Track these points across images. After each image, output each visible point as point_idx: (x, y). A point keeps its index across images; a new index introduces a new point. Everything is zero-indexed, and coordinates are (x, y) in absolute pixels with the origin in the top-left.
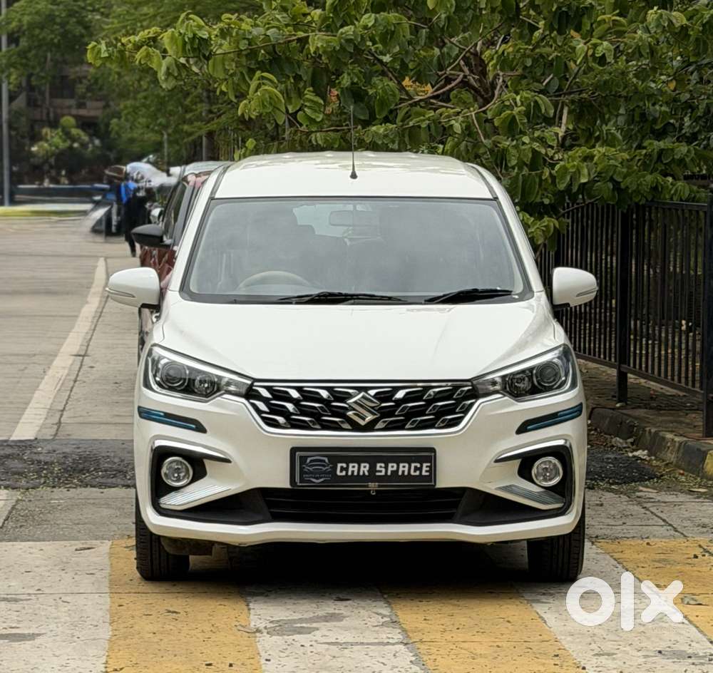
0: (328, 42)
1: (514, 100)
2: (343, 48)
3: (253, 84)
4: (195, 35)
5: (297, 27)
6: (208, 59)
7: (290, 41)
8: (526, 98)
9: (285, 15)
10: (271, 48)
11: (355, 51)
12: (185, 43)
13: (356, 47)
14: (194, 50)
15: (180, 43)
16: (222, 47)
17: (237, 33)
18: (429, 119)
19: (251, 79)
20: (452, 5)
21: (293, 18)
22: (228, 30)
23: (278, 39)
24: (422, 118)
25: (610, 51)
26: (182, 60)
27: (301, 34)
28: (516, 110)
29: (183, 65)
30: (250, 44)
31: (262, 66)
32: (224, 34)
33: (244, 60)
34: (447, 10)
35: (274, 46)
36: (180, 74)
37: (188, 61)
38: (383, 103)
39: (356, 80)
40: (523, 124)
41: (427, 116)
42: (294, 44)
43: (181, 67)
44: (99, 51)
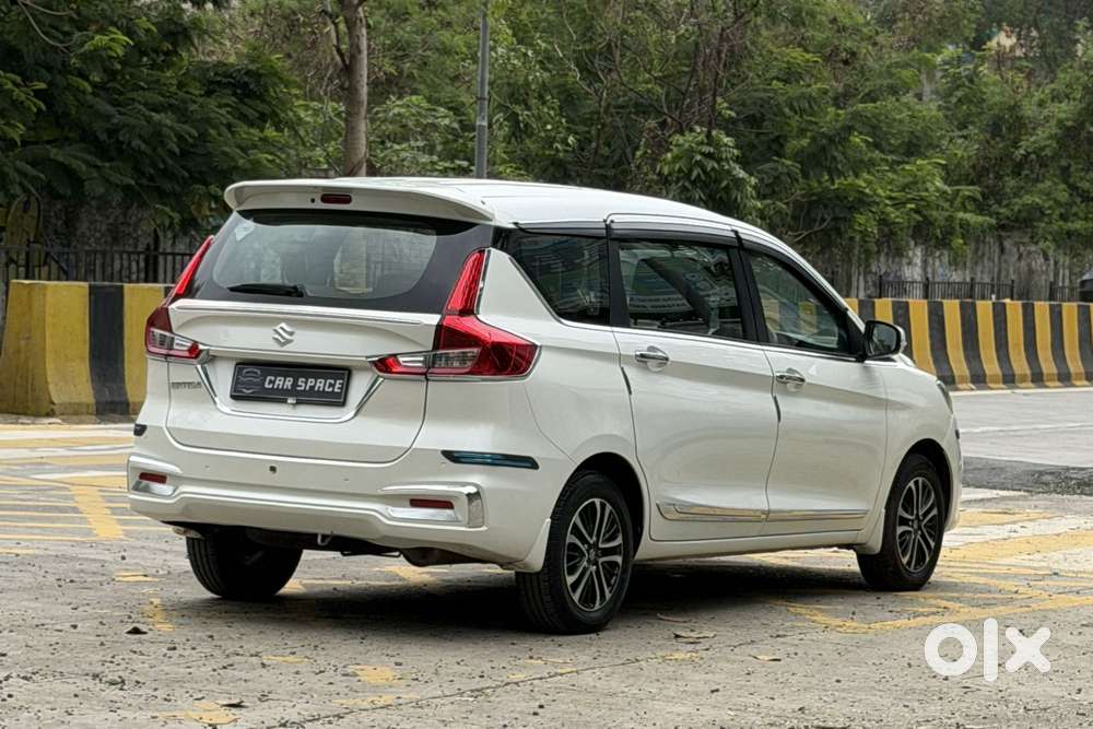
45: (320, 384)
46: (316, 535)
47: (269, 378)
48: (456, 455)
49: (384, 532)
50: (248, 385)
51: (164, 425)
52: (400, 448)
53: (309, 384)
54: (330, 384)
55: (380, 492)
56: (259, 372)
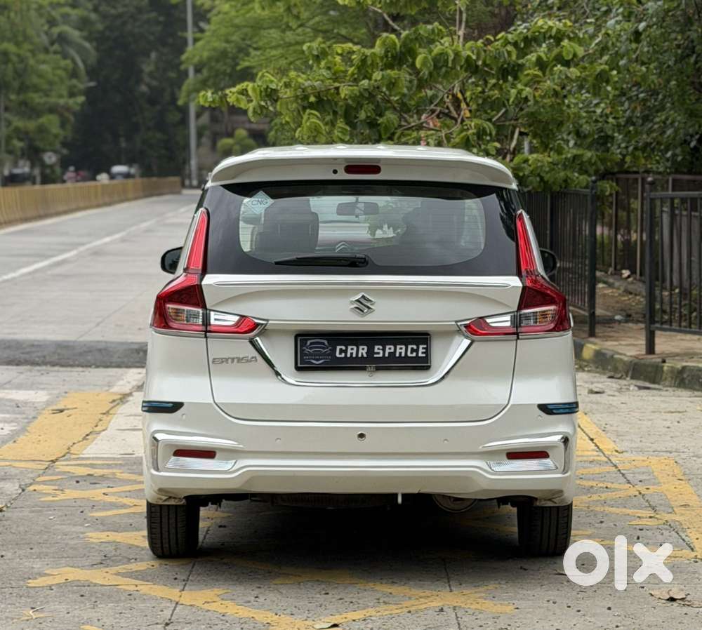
0: (352, 91)
1: (470, 125)
2: (361, 94)
3: (305, 117)
4: (268, 87)
5: (335, 80)
6: (276, 101)
7: (329, 89)
8: (478, 124)
9: (329, 72)
10: (317, 94)
11: (370, 95)
12: (261, 92)
13: (370, 93)
14: (267, 96)
15: (258, 92)
16: (286, 94)
17: (295, 84)
18: (414, 138)
19: (304, 113)
20: (431, 65)
21: (334, 74)
22: (289, 82)
23: (320, 88)
24: (409, 137)
25: (530, 93)
26: (263, 103)
27: (337, 85)
28: (470, 132)
29: (264, 106)
30: (303, 92)
31: (311, 106)
32: (287, 85)
33: (300, 101)
34: (428, 68)
35: (319, 93)
36: (262, 112)
37: (266, 103)
38: (386, 128)
39: (369, 114)
40: (474, 141)
41: (413, 136)
42: (332, 91)
43: (262, 107)
44: (206, 98)
45: (401, 350)
46: (396, 495)
47: (338, 348)
48: (550, 407)
49: (485, 486)
50: (317, 356)
51: (212, 402)
52: (499, 405)
53: (387, 351)
54: (412, 349)
55: (480, 449)
56: (326, 342)
